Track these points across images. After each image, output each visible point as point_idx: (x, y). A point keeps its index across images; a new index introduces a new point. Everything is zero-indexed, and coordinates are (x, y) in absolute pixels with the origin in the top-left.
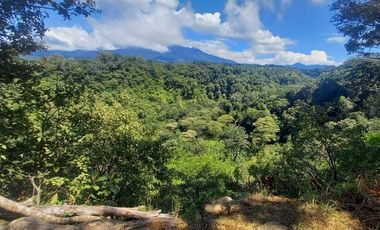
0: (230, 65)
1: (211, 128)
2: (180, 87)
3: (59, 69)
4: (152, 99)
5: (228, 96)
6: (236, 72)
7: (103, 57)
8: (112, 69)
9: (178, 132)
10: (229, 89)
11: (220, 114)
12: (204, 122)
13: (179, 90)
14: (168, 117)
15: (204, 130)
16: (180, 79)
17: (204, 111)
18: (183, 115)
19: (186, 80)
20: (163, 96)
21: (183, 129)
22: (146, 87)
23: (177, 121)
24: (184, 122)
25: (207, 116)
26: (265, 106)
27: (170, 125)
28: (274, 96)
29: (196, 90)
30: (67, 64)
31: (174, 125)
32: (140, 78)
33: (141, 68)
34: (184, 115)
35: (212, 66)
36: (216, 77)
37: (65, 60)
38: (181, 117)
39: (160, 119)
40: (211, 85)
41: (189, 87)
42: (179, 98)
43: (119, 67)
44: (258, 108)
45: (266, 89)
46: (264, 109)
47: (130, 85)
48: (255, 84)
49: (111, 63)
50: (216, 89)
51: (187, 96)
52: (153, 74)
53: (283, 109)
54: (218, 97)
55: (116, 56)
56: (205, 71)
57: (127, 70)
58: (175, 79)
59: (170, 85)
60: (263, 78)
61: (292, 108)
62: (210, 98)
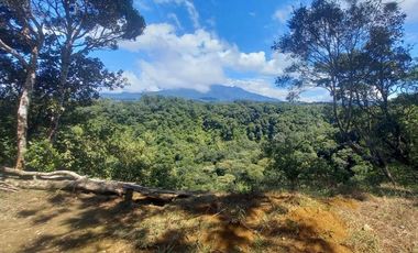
0: (273, 103)
1: (250, 173)
2: (220, 127)
3: (106, 111)
4: (190, 140)
5: (270, 137)
6: (279, 111)
7: (147, 98)
8: (154, 111)
9: (215, 176)
10: (271, 129)
11: (261, 157)
12: (243, 165)
13: (218, 131)
14: (206, 159)
15: (243, 174)
16: (219, 119)
17: (244, 153)
18: (221, 158)
19: (225, 120)
20: (202, 136)
21: (220, 172)
22: (185, 127)
23: (215, 163)
24: (222, 165)
25: (248, 160)
26: (311, 148)
27: (207, 168)
28: (321, 137)
29: (236, 130)
30: (113, 106)
31: (211, 168)
32: (179, 119)
33: (181, 109)
34: (223, 157)
35: (253, 105)
36: (257, 117)
37: (111, 103)
38: (218, 159)
39: (197, 162)
40: (252, 125)
41: (229, 128)
42: (218, 139)
43: (160, 108)
44: (303, 151)
45: (313, 128)
46: (310, 152)
47: (169, 125)
48: (301, 123)
49: (153, 104)
50: (258, 130)
51: (227, 137)
52: (192, 114)
53: (333, 151)
54: (259, 138)
55: (159, 97)
56: (245, 110)
57: (168, 111)
58: (214, 119)
59: (209, 125)
60: (310, 117)
61: (344, 150)
62: (251, 139)
